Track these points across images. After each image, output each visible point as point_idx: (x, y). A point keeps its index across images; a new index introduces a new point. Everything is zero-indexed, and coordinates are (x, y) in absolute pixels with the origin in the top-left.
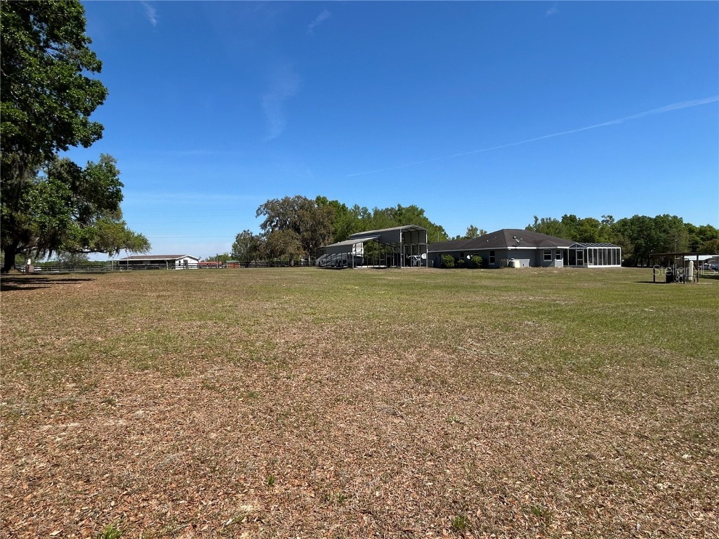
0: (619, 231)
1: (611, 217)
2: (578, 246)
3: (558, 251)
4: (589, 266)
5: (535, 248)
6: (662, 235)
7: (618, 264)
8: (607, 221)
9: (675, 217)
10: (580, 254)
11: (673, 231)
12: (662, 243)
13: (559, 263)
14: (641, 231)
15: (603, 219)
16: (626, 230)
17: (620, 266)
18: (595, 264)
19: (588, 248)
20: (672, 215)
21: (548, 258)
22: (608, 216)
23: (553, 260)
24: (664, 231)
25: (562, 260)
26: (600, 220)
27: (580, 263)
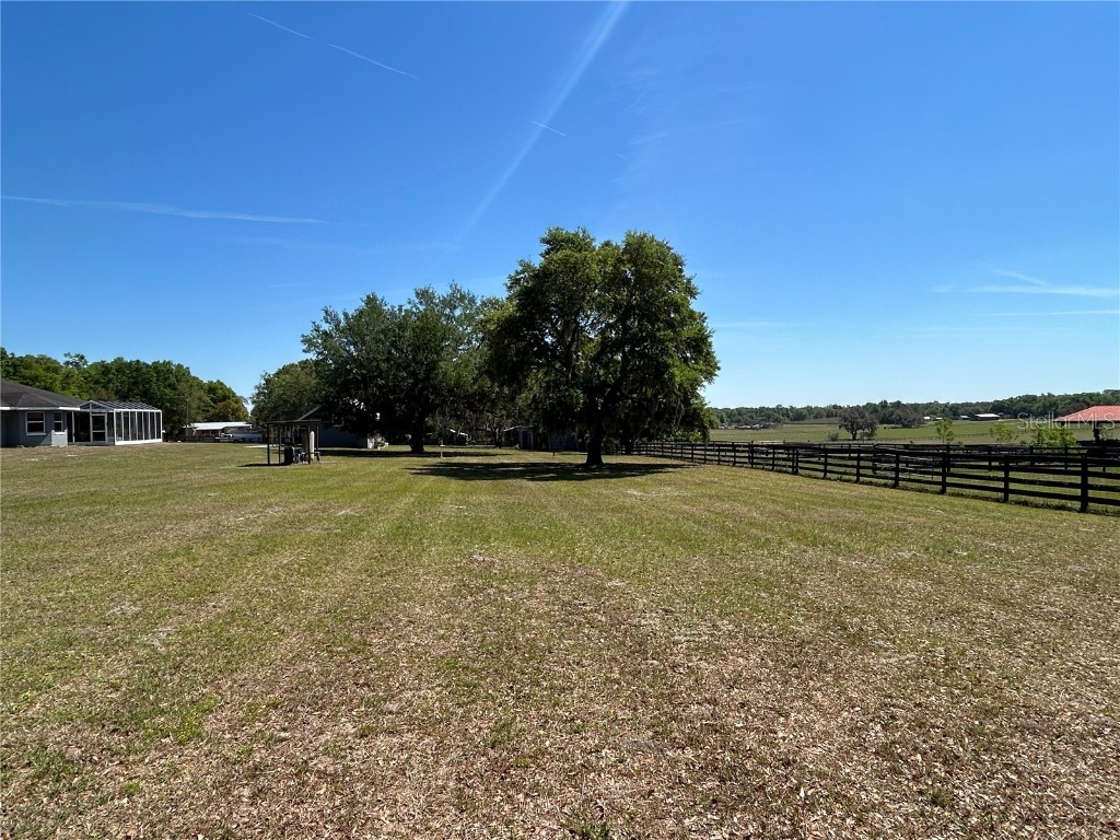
0: (97, 382)
1: (82, 357)
2: (94, 406)
3: (58, 415)
4: (117, 443)
5: (8, 408)
6: (167, 391)
7: (159, 437)
8: (77, 365)
9: (180, 366)
10: (99, 421)
11: (182, 386)
12: (168, 405)
13: (60, 438)
14: (135, 384)
15: (68, 359)
16: (110, 381)
17: (160, 440)
18: (126, 439)
19: (116, 410)
20: (175, 362)
21: (39, 428)
22: (77, 356)
23: (49, 432)
24: (170, 385)
25: (65, 433)
26: (62, 360)
27: (100, 437)
